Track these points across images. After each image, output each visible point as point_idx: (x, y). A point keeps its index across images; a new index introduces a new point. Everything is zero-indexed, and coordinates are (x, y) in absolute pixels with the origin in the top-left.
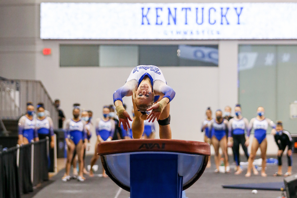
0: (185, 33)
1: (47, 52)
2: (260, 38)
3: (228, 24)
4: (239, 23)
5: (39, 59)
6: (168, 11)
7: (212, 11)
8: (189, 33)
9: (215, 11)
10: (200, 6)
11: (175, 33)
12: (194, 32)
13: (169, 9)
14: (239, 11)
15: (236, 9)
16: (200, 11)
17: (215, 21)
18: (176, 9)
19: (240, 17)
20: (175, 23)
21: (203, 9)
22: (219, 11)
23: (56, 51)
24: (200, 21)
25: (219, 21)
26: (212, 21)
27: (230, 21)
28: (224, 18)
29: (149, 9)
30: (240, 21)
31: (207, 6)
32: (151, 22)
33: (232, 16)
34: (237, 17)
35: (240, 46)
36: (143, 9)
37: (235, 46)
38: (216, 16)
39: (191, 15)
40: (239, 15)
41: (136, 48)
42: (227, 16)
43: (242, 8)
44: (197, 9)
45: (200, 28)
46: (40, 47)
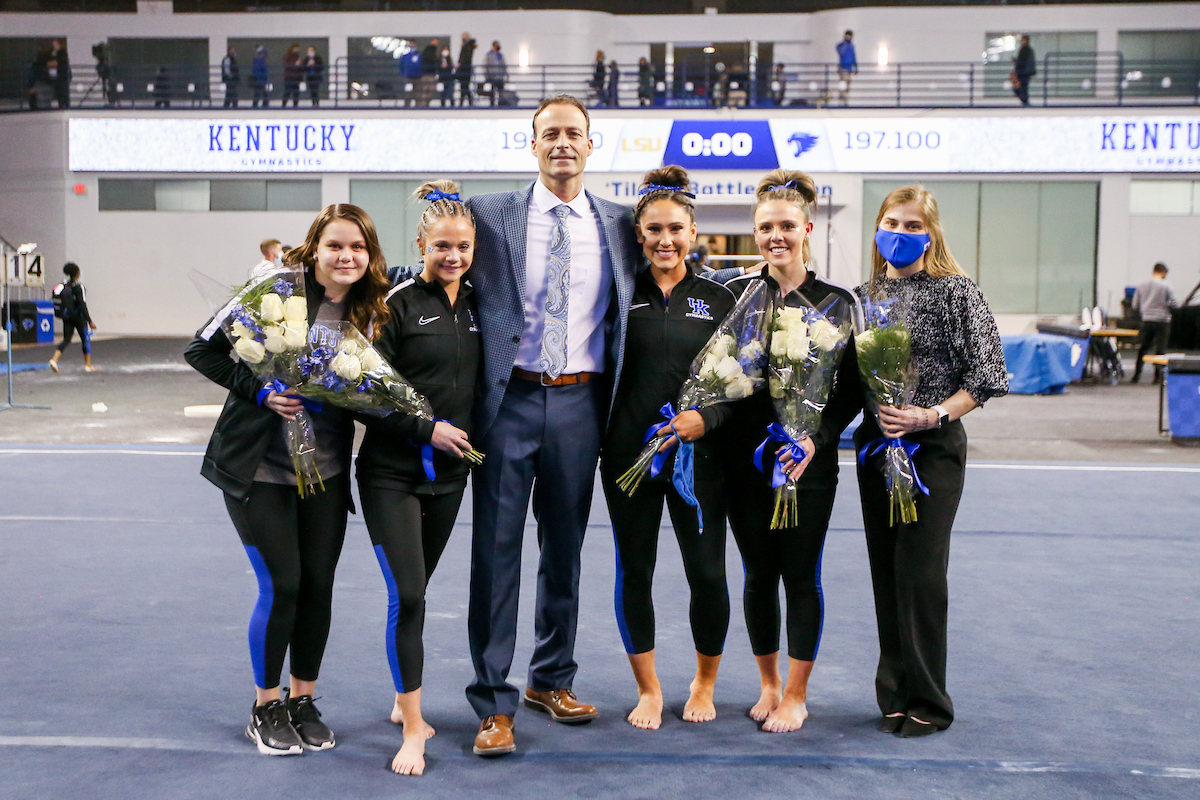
0: (272, 162)
1: (80, 190)
2: (379, 169)
3: (332, 149)
4: (347, 149)
5: (70, 199)
6: (246, 130)
7: (310, 131)
8: (277, 162)
9: (314, 130)
10: (292, 124)
11: (257, 162)
12: (285, 161)
13: (249, 128)
14: (348, 130)
15: (343, 128)
16: (292, 130)
17: (314, 146)
18: (258, 128)
19: (350, 139)
20: (257, 148)
21: (296, 128)
22: (319, 130)
23: (93, 189)
24: (292, 145)
25: (319, 146)
26: (310, 146)
27: (335, 145)
28: (327, 141)
29: (220, 128)
30: (350, 146)
31: (302, 125)
32: (222, 146)
33: (338, 138)
34: (345, 139)
35: (351, 181)
36: (212, 128)
37: (345, 181)
38: (315, 138)
39: (281, 136)
40: (347, 138)
41: (207, 184)
42: (331, 138)
43: (352, 127)
44: (288, 128)
45: (293, 155)
46: (70, 182)
